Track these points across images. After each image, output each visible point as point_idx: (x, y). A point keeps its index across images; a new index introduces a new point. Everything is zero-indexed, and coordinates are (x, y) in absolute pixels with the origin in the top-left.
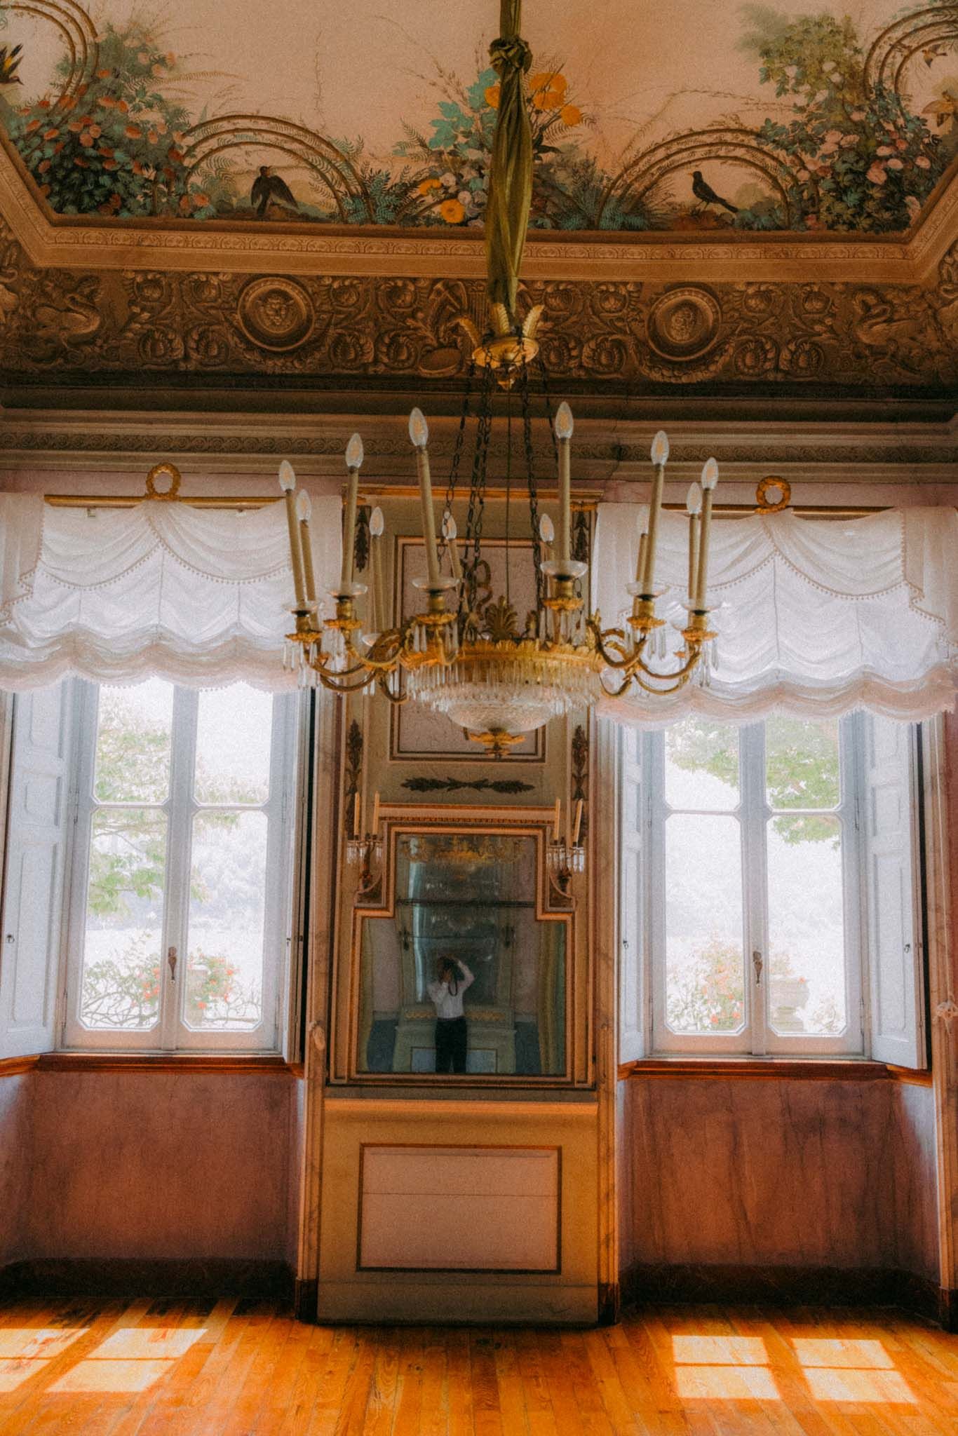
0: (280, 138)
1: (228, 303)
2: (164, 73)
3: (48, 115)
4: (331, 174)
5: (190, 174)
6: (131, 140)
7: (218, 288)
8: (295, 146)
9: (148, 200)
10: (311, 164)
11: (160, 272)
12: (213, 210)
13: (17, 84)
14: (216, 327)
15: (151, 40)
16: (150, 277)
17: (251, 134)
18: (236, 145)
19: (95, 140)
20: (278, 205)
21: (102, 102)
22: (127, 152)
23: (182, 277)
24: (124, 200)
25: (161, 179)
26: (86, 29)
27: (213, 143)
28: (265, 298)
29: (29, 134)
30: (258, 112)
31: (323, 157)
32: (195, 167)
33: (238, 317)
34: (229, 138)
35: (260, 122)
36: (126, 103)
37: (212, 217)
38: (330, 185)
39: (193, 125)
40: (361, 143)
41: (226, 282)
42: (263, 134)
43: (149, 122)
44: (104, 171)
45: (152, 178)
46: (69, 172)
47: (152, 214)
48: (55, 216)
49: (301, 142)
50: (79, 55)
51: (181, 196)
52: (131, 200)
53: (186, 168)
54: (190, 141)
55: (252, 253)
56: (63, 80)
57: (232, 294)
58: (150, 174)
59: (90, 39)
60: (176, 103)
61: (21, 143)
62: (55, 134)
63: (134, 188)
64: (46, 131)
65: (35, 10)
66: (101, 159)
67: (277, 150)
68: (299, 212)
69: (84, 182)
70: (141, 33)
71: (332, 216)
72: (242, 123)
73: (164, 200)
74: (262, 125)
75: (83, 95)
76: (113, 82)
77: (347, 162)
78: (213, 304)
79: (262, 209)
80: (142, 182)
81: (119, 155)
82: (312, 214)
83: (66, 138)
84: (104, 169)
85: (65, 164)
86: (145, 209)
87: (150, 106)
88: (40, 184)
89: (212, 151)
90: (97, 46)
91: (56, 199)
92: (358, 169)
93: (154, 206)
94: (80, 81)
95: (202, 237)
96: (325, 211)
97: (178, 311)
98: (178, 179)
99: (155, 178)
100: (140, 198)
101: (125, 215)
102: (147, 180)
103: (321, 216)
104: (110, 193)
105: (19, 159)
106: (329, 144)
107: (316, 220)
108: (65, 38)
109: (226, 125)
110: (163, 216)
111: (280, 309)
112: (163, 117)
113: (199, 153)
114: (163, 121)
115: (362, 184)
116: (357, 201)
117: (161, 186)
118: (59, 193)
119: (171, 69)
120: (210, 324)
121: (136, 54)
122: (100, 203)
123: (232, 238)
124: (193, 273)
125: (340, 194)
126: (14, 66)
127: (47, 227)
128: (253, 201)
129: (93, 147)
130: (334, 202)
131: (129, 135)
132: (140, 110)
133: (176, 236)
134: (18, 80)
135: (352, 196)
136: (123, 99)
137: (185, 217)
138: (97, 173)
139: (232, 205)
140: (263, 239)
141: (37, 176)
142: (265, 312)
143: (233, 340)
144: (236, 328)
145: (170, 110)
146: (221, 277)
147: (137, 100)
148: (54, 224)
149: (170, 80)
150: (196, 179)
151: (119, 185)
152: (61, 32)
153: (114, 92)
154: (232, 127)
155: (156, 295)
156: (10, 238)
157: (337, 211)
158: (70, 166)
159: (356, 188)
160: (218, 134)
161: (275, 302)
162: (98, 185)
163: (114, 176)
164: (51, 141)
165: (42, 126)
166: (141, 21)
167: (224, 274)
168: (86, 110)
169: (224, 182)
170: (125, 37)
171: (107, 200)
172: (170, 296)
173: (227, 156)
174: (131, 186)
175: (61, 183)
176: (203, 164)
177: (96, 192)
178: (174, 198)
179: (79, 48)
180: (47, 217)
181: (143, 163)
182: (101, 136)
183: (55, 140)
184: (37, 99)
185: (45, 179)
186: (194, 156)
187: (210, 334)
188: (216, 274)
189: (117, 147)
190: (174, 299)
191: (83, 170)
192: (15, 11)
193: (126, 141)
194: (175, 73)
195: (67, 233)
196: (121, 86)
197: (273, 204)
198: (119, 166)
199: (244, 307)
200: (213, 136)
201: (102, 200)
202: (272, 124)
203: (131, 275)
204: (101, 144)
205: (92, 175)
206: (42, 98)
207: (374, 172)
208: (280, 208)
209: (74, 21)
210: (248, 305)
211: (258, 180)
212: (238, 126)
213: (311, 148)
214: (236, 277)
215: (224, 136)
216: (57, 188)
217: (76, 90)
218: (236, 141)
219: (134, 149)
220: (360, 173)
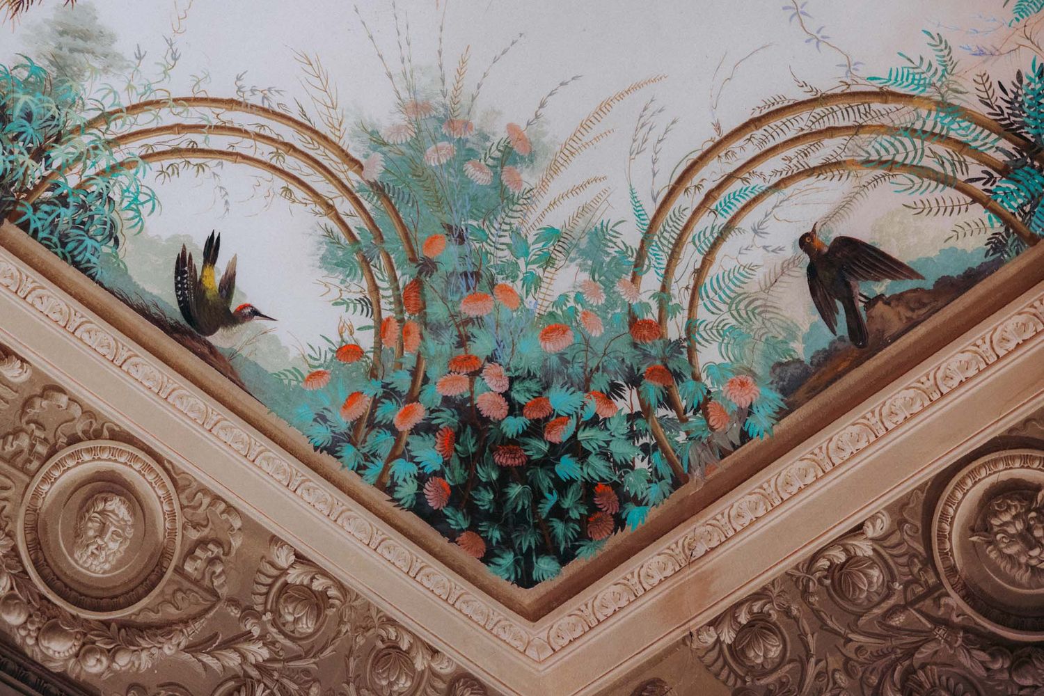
0: (791, 152)
1: (916, 581)
2: (528, 178)
3: (373, 374)
4: (933, 155)
5: (691, 351)
6: (561, 356)
7: (878, 559)
8: (829, 148)
9: (656, 457)
10: (881, 163)
11: (756, 597)
12: (774, 398)
13: (257, 321)
14: (925, 652)
15: (467, 125)
16: (743, 619)
17: (737, 185)
18: (728, 228)
19: (506, 395)
20: (880, 297)
21: (469, 310)
22: (569, 384)
23: (798, 581)
24: (617, 486)
25: (653, 401)
26: (331, 160)
27: (690, 257)
28: (981, 523)
29: (355, 426)
30: (718, 129)
31: (893, 131)
32: (690, 329)
33: (955, 599)
34: (707, 223)
35: (736, 145)
36: (509, 283)
37: (781, 414)
38: (945, 181)
39: (637, 245)
40: (940, 42)
41: (885, 537)
42: (759, 168)
43: (565, 297)
44: (556, 451)
45: (637, 408)
46: (499, 488)
47: (678, 481)
48: (527, 597)
49: (832, 131)
50: (356, 223)
51: (702, 407)
52: (630, 478)
53: (678, 343)
54: (651, 281)
55: (898, 437)
56: (358, 287)
57: (913, 555)
58: (629, 402)
59: (352, 178)
60: (581, 223)
61: (348, 452)
62: (419, 414)
63: (621, 449)
64: (389, 411)
65: (194, 151)
66: (536, 429)
67: (804, 183)
68: (929, 284)
69: (538, 497)
70: (441, 121)
71: (997, 245)
72: (711, 174)
73: (682, 437)
74: (744, 150)
75: (421, 309)
76: (462, 257)
77: (944, 106)
78: (891, 602)
79: (857, 330)
80: (624, 428)
81: (561, 399)
82: (955, 271)
83: (447, 419)
84: (552, 445)
85: (482, 474)
86: (661, 479)
87: (548, 261)
88: (452, 536)
89: (699, 273)
90: (378, 189)
91: (508, 559)
92: (972, 103)
93: (671, 463)
94: (394, 279)
95: (791, 466)
96: (974, 246)
97: (834, 662)
98: (678, 376)
99: (642, 404)
100: (641, 465)
101: (637, 518)
102: (631, 417)
103: (976, 262)
104: (589, 487)
105: (365, 487)
106: (884, 95)
107: (971, 278)
108: (299, 193)
109: (686, 202)
110: (697, 473)
111: (1029, 529)
112: (582, 267)
113: (680, 294)
114: (585, 276)
115: (1008, 131)
116: (1020, 175)
117: (661, 412)
118: (507, 543)
119: (532, 157)
120: (909, 654)
121: (461, 172)
122: (583, 521)
123: (844, 431)
124: (815, 558)
125: (978, 186)
126: (228, 284)
127: (520, 625)
128: (831, 324)
129: (512, 412)
130: (978, 211)
131: (551, 347)
132: (537, 282)
133: (741, 500)
134: (256, 313)
135: (1005, 171)
136: (500, 280)
137: (735, 447)
138: (548, 461)
139: (799, 361)
140: (898, 396)
141: (434, 518)
142: (1003, 555)
143: (972, 662)
144: (966, 630)
145: (584, 243)
146: (870, 532)
147: (521, 262)
148: (534, 615)
149: (544, 183)
150: (709, 354)
151: (592, 459)
152: (280, 182)
153: (477, 275)
154: (700, 197)
155: (774, 652)
156: (444, 668)
157: (998, 227)
158: (494, 476)
159: (1000, 149)
160: (687, 227)
161: (1007, 519)
162: (562, 486)
163: (575, 449)
164: (416, 430)
165: (376, 402)
166: (421, 98)
167: (873, 518)
168: (449, 337)
169: (757, 323)
170: (417, 144)
171: (593, 509)
172: (802, 637)
173: (730, 264)
174: (612, 447)
175: (494, 517)
176: (702, 313)
177: (567, 503)
178: (695, 421)
179: (344, 206)
180: (510, 604)
181: (605, 387)
182: (512, 380)
183: (426, 428)
184: (325, 346)
185: (458, 520)
186: (678, 307)
187: (921, 676)
188: (858, 530)
189: (547, 386)
190: (811, 641)
191: (521, 470)
192: (156, 165)
193: (554, 362)
194: (543, 163)
195: (562, 620)
196: (482, 255)
197: (871, 303)
198: (572, 423)
199: (952, 570)
200: (678, 243)
201: (583, 511)
202: (759, 133)
203: (709, 638)
204: (520, 397)
205: (541, 474)
206: (336, 339)
207: (1008, 87)
208: (887, 303)
209: (291, 148)
210: (958, 559)
211: (812, 272)
212: (709, 186)
213: (858, 129)
214: (899, 509)
215: (698, 227)
216: (496, 535)
217: (399, 302)
218: (722, 221)
219: (576, 370)
220: (985, 110)
